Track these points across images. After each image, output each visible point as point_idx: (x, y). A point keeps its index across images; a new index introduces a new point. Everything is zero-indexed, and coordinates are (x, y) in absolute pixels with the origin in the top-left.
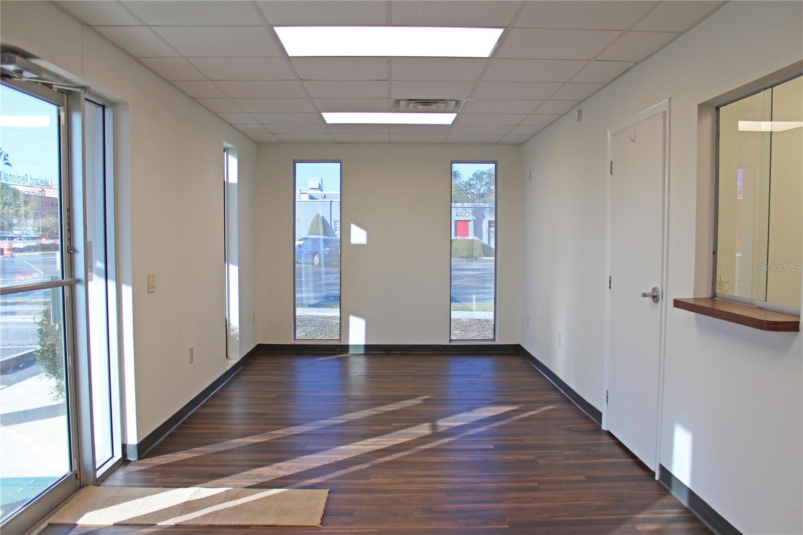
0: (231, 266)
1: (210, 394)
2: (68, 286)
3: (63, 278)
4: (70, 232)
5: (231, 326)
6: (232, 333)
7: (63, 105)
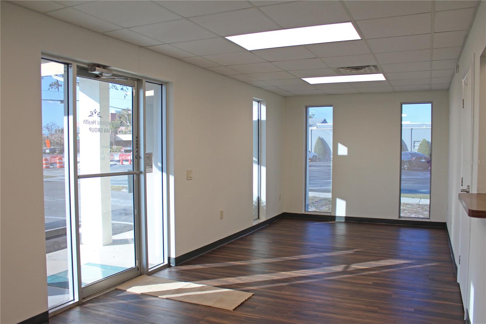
0: (262, 167)
1: (238, 237)
2: (135, 175)
3: (133, 171)
4: (138, 148)
5: (262, 201)
6: (262, 205)
7: (134, 86)
